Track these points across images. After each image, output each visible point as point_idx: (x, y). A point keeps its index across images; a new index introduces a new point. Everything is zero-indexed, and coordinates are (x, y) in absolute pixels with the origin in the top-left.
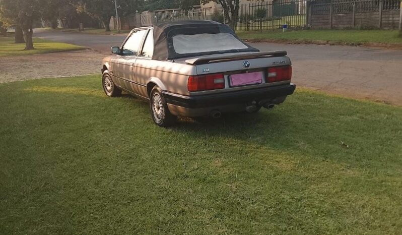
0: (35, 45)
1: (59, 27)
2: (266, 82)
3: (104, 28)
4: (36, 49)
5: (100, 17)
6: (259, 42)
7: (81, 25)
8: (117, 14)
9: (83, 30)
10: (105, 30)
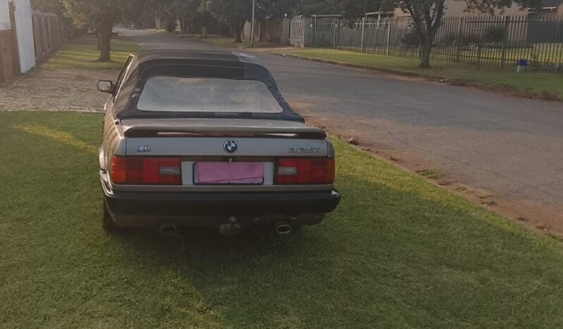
0: (113, 55)
1: (177, 30)
2: (274, 184)
3: (232, 37)
4: (113, 62)
5: (228, 21)
6: (464, 85)
7: (204, 29)
8: (253, 18)
9: (206, 37)
10: (234, 40)
